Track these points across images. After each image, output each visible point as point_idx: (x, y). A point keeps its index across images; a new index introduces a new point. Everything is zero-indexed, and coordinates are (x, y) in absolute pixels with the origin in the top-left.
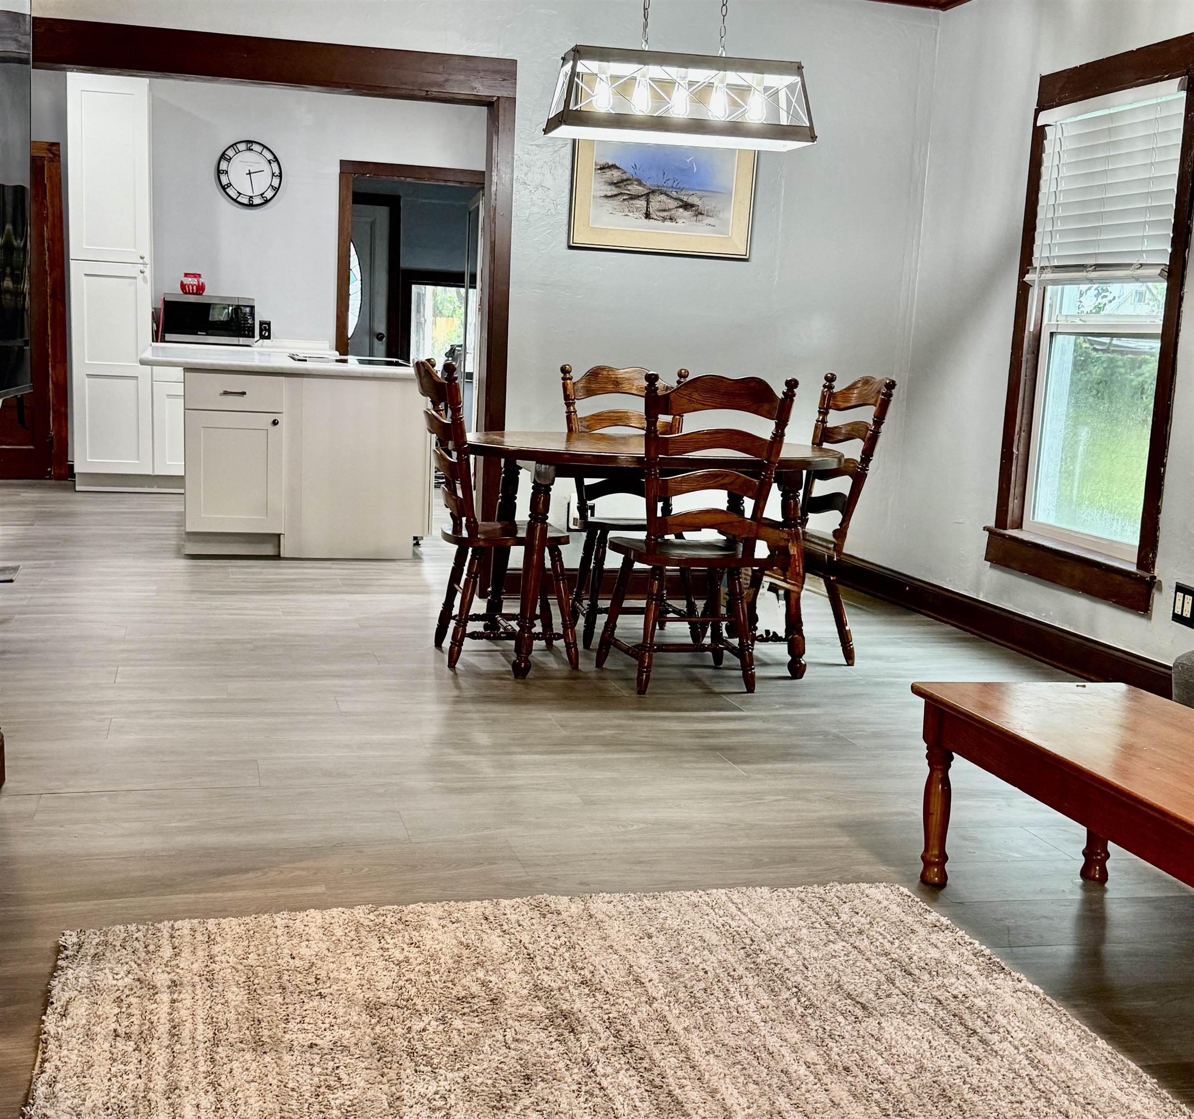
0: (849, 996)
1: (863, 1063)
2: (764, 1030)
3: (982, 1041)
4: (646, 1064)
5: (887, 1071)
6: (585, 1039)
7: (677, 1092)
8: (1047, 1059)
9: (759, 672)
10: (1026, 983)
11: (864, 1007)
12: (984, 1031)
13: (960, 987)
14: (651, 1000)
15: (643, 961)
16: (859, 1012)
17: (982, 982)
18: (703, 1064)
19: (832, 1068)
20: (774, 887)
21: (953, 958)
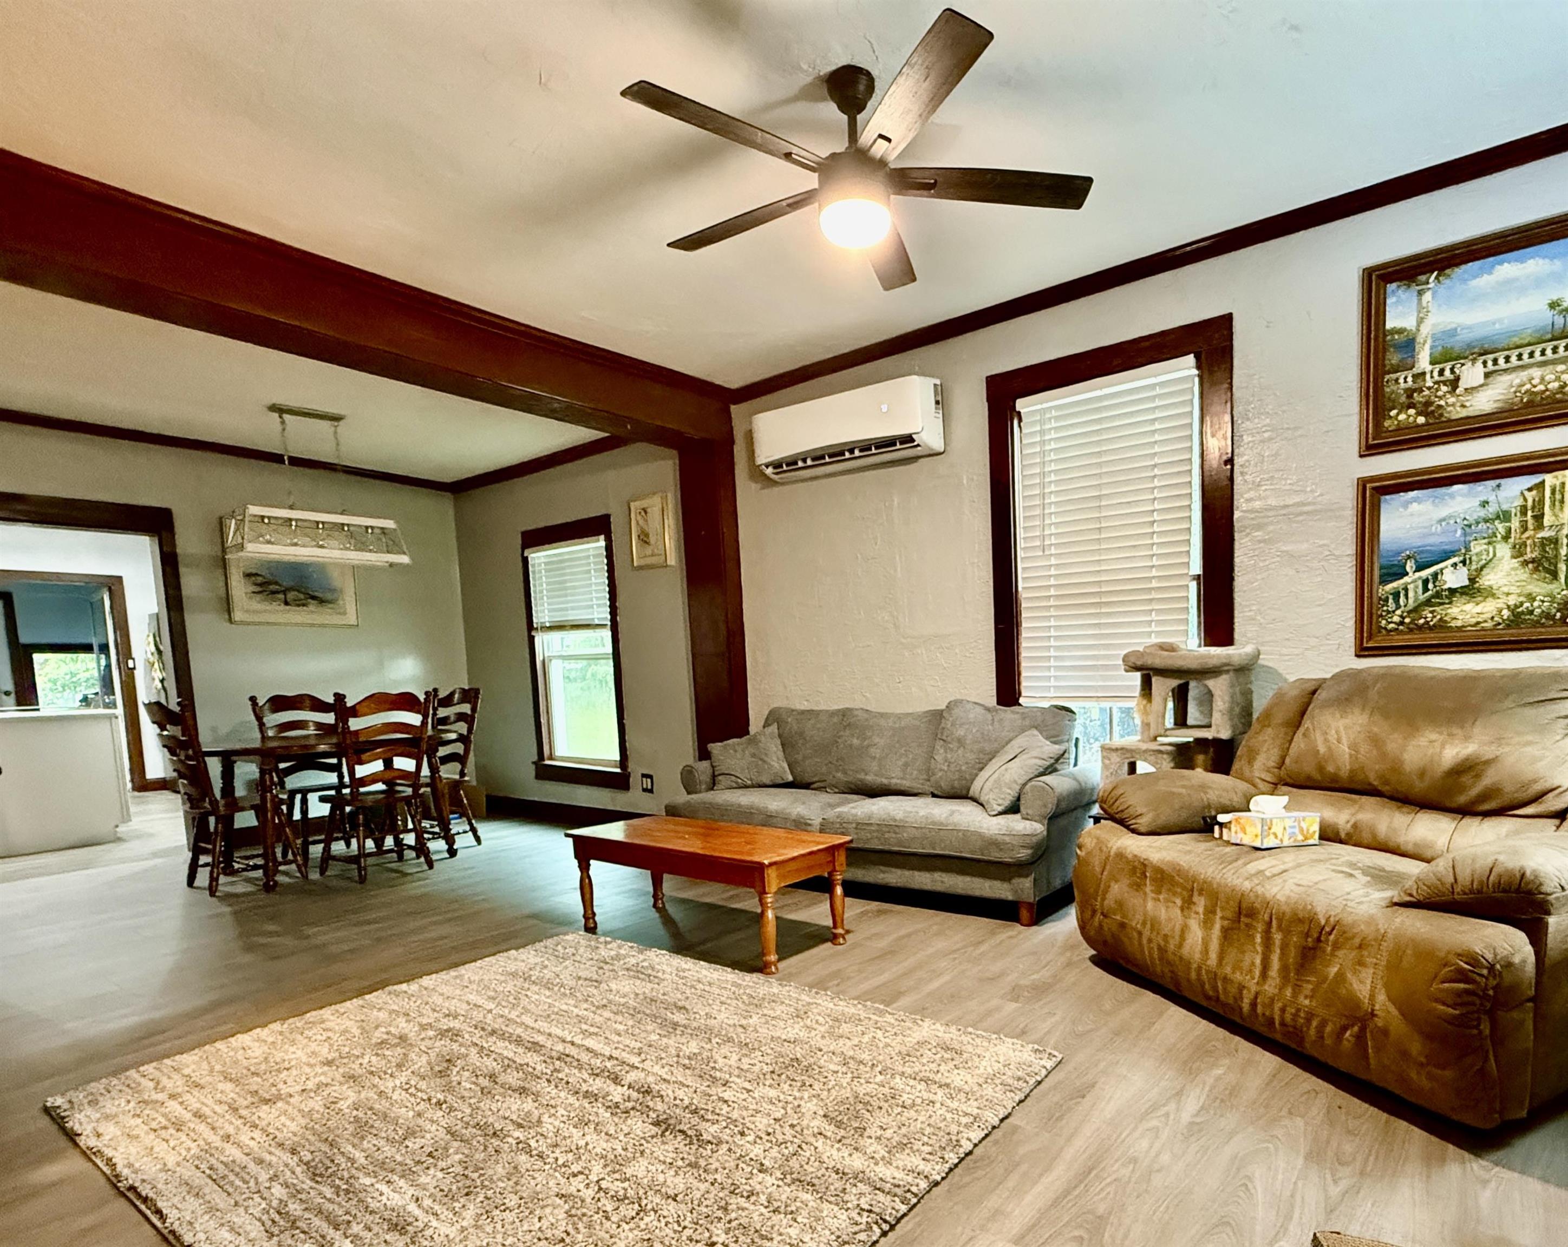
0: (586, 979)
1: (610, 1002)
2: (557, 1004)
3: (655, 977)
4: (507, 1035)
5: (622, 1000)
6: (467, 1036)
7: (531, 1040)
8: (686, 974)
9: (434, 857)
10: (659, 951)
11: (596, 981)
12: (654, 973)
13: (633, 961)
14: (490, 1011)
15: (473, 998)
16: (595, 984)
17: (642, 957)
18: (536, 1026)
19: (598, 1008)
20: (517, 948)
21: (622, 952)
